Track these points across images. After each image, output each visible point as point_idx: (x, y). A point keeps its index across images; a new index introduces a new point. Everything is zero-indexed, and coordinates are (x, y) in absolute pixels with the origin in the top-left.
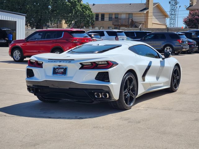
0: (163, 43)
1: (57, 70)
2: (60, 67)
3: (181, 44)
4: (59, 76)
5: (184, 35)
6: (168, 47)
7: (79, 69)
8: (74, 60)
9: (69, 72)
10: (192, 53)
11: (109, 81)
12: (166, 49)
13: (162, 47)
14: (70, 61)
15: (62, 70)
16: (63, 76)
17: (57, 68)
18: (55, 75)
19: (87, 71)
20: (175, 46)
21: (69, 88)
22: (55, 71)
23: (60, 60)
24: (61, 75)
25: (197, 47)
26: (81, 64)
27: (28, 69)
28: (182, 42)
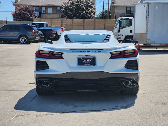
0: (19, 34)
1: (83, 61)
2: (87, 57)
3: (34, 35)
4: (87, 67)
5: (35, 27)
6: (23, 37)
7: (110, 58)
8: (103, 49)
9: (98, 62)
10: (39, 42)
11: (137, 69)
12: (21, 39)
13: (17, 37)
14: (100, 50)
15: (90, 60)
16: (92, 66)
17: (83, 59)
18: (81, 66)
19: (118, 60)
20: (30, 36)
21: (100, 78)
22: (81, 62)
23: (89, 50)
24: (89, 66)
25: (43, 37)
26: (111, 53)
27: (37, 61)
28: (35, 32)
